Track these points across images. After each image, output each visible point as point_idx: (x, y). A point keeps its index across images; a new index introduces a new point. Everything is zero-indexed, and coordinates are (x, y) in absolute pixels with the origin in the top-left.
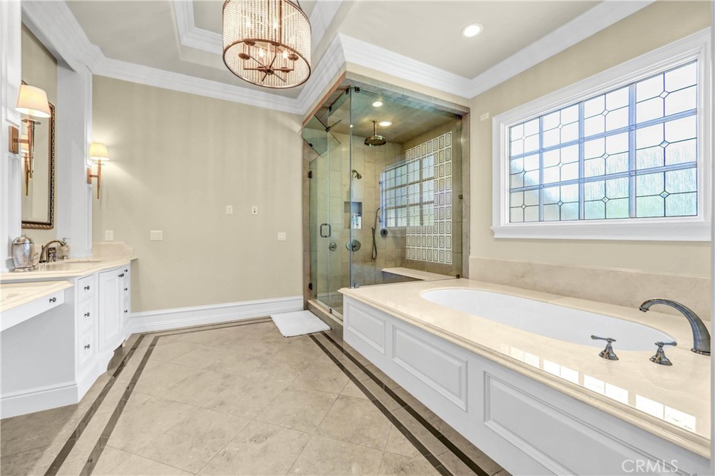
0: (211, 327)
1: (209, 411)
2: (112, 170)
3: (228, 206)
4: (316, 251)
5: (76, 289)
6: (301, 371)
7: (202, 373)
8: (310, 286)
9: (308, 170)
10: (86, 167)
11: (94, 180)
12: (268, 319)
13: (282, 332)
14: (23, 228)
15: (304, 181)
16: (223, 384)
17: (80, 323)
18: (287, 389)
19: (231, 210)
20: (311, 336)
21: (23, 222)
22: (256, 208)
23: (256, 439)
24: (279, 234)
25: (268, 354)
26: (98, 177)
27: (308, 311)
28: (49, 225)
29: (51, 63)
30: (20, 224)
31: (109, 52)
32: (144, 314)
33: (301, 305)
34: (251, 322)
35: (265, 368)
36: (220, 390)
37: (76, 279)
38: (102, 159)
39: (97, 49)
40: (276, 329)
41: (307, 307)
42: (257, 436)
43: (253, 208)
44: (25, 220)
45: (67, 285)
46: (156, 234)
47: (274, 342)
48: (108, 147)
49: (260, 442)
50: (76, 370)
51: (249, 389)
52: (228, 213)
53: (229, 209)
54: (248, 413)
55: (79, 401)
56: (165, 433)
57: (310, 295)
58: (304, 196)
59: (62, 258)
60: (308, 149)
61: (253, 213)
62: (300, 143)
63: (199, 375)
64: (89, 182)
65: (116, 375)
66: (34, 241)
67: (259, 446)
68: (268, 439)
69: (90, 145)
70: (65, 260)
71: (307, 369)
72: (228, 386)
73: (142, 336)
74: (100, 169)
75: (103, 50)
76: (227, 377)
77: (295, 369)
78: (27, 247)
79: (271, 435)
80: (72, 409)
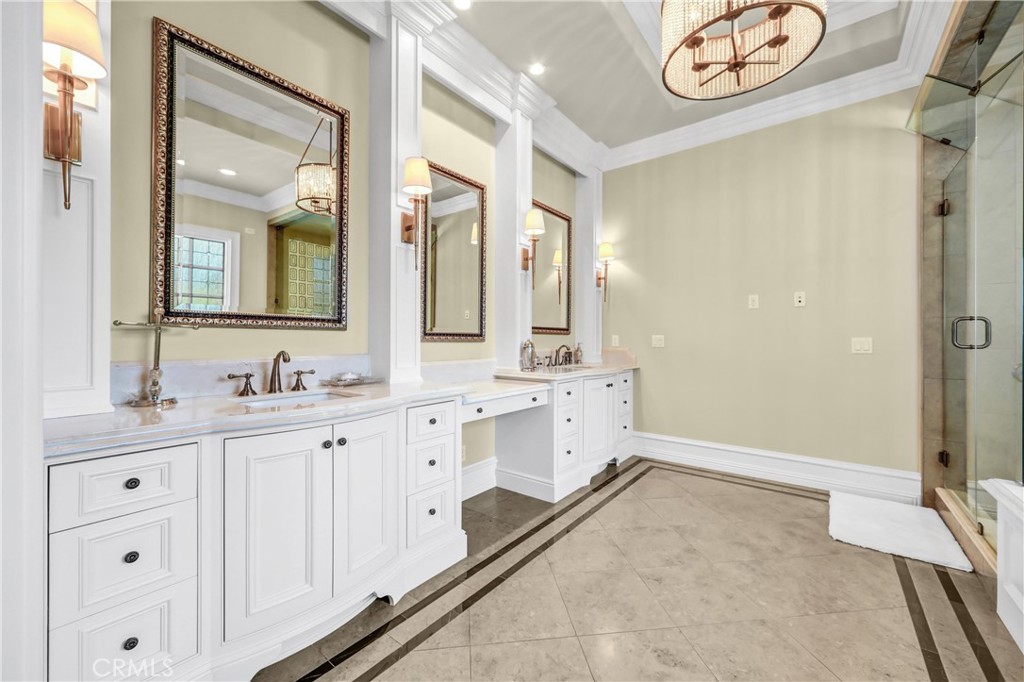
0: (719, 477)
1: (639, 579)
2: (618, 270)
3: (750, 297)
4: (963, 379)
5: (555, 391)
6: (817, 613)
7: (665, 530)
8: (944, 458)
9: (939, 199)
10: (595, 270)
11: (603, 281)
12: (823, 497)
13: (830, 527)
14: (533, 333)
15: (924, 226)
16: (678, 557)
17: (560, 428)
18: (763, 622)
19: (757, 302)
20: (900, 561)
21: (533, 328)
22: (803, 294)
23: (662, 655)
24: (854, 340)
25: (777, 550)
26: (605, 279)
27: (931, 512)
28: (566, 331)
29: (570, 176)
30: (530, 330)
31: (612, 143)
32: (646, 435)
33: (916, 492)
34: (785, 490)
35: (753, 570)
36: (669, 563)
37: (555, 383)
38: (608, 259)
39: (601, 144)
40: (824, 519)
41: (930, 500)
42: (666, 653)
43: (796, 294)
44: (535, 326)
45: (546, 386)
46: (658, 340)
47: (804, 538)
48: (613, 245)
49: (664, 663)
50: (555, 472)
51: (706, 585)
52: (750, 307)
53: (753, 301)
54: (678, 614)
55: (556, 502)
56: (586, 573)
57: (944, 478)
58: (923, 259)
59: (577, 362)
60: (938, 153)
61: (797, 304)
62: (914, 145)
63: (660, 531)
64: (599, 285)
65: (595, 490)
66: (535, 346)
67: (660, 668)
68: (677, 668)
69: (598, 247)
70: (579, 365)
71: (834, 616)
72: (683, 564)
73: (640, 460)
74: (606, 269)
75: (606, 143)
76: (690, 550)
77: (806, 601)
78: (530, 350)
79: (685, 666)
80: (549, 505)
